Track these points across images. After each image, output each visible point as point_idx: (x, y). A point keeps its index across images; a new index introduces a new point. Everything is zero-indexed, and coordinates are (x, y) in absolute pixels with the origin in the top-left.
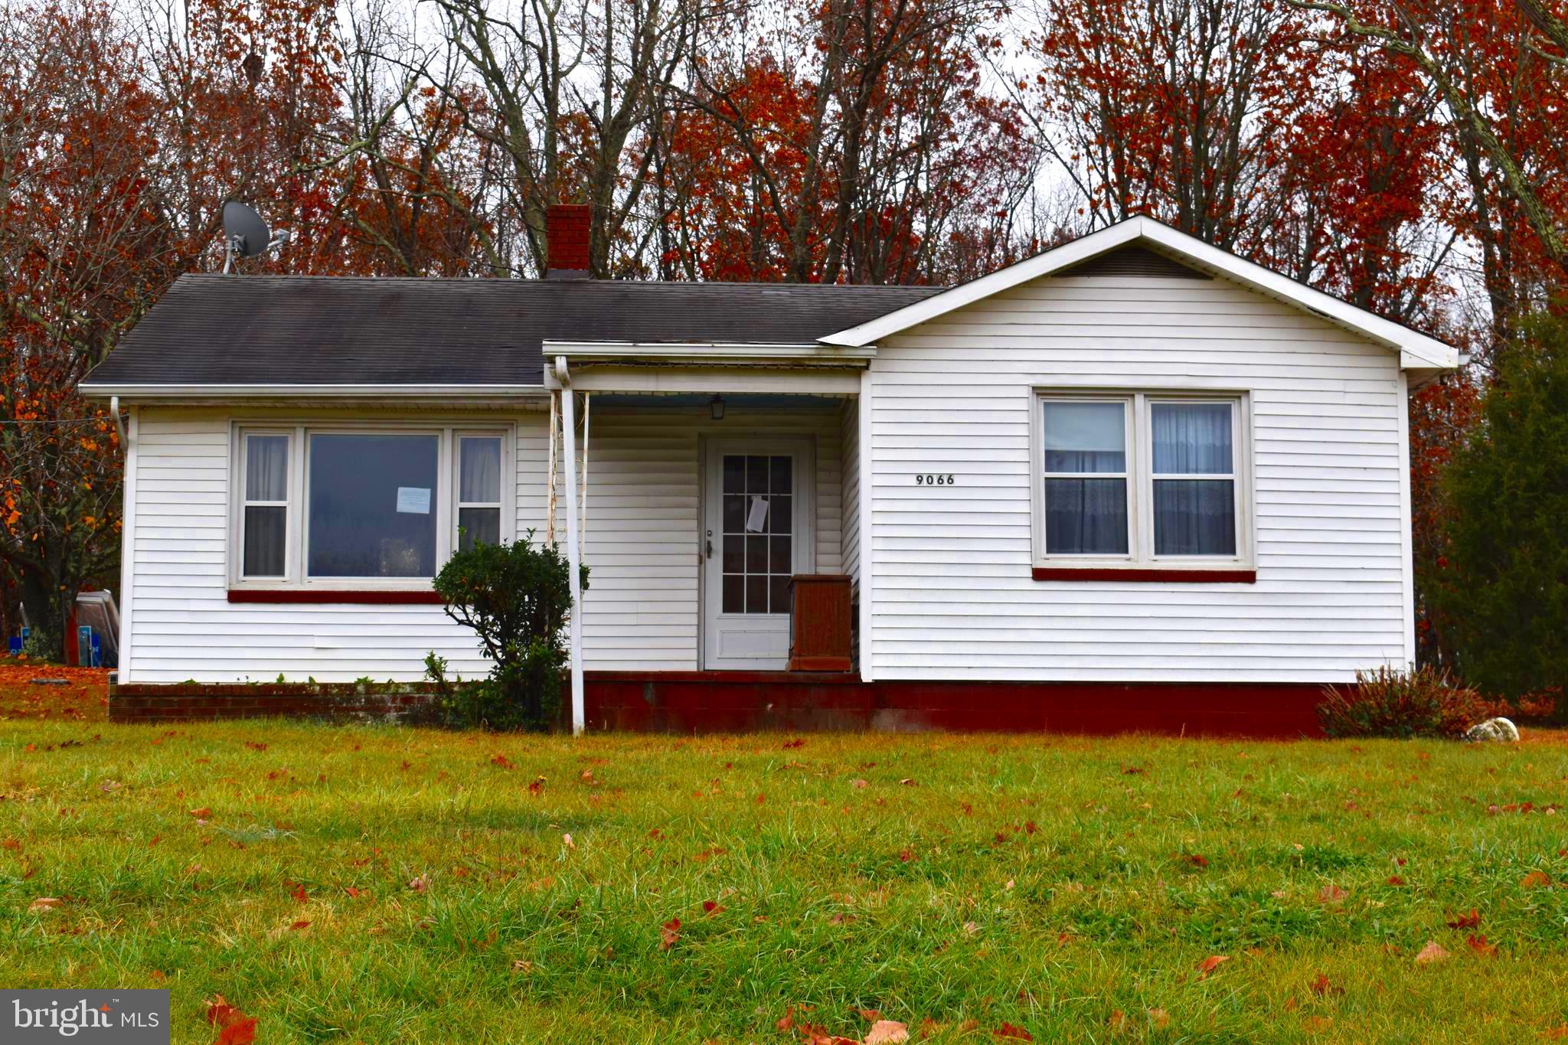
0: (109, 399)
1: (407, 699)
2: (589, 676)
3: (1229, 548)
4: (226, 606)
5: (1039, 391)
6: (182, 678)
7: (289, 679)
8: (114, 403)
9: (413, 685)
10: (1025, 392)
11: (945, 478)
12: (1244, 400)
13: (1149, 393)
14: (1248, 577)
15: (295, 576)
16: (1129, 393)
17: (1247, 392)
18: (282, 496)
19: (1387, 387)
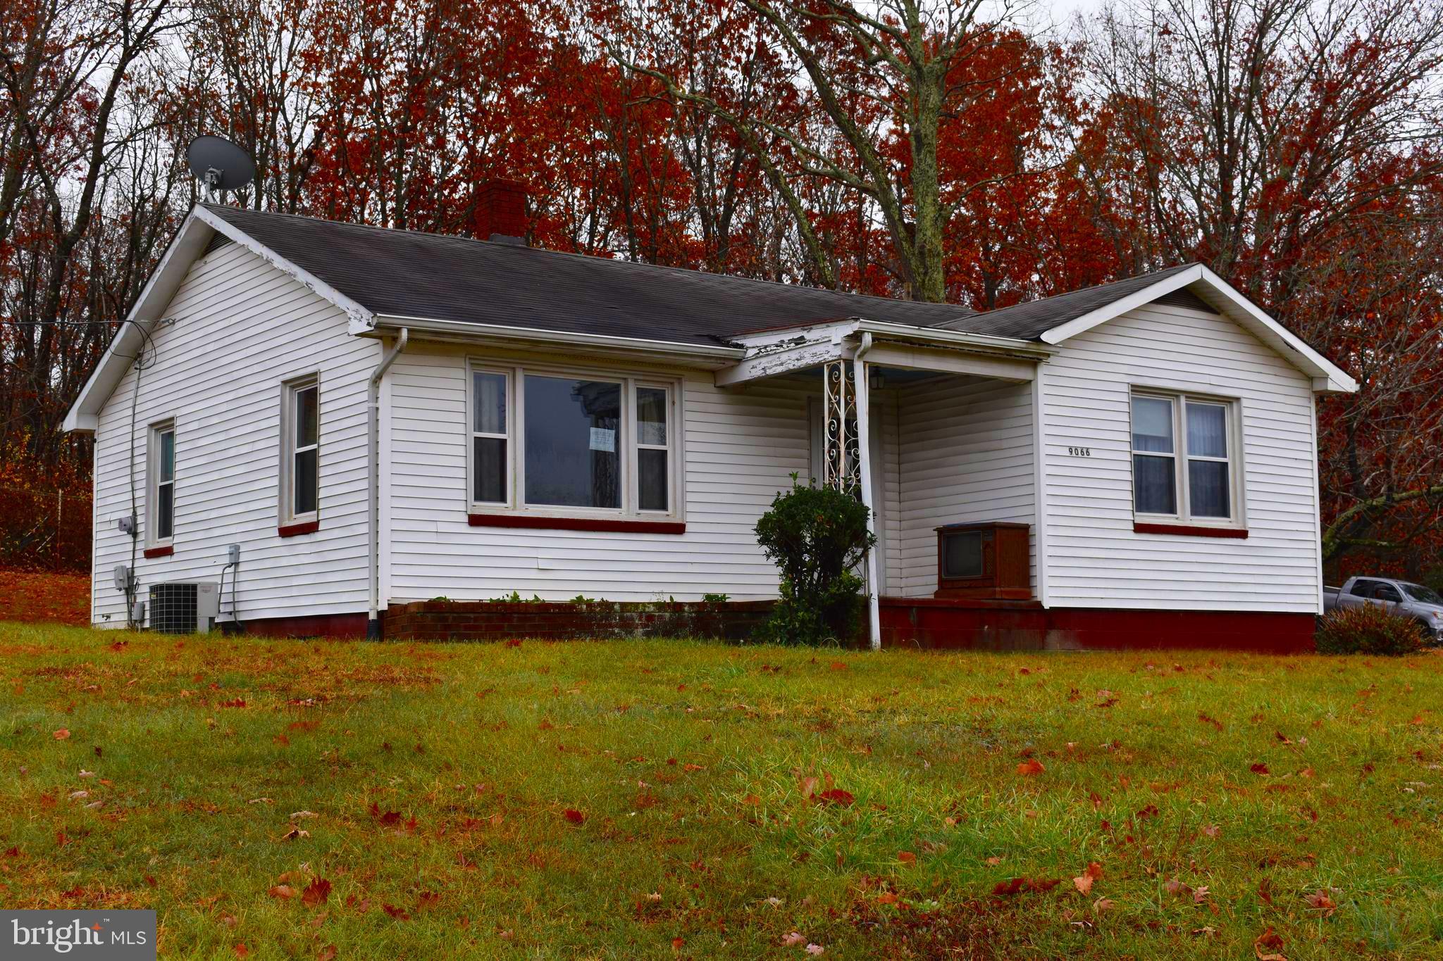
0: (398, 330)
1: (650, 617)
2: (885, 603)
3: (1225, 512)
4: (466, 528)
5: (1135, 389)
6: (433, 595)
7: (524, 597)
8: (404, 334)
9: (656, 604)
10: (1126, 388)
11: (1085, 451)
12: (1235, 405)
13: (1190, 395)
14: (1243, 534)
15: (516, 504)
16: (1175, 394)
17: (1238, 399)
18: (502, 429)
19: (1304, 402)
